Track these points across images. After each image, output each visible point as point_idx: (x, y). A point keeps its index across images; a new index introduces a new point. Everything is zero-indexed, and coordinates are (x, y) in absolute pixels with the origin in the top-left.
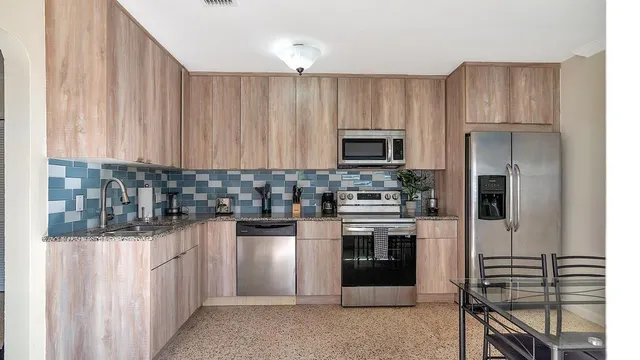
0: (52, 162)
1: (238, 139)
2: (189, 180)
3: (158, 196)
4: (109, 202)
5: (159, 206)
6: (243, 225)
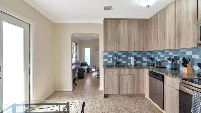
0: (104, 52)
2: (156, 55)
3: (144, 59)
4: (121, 60)
5: (144, 62)
6: (150, 72)
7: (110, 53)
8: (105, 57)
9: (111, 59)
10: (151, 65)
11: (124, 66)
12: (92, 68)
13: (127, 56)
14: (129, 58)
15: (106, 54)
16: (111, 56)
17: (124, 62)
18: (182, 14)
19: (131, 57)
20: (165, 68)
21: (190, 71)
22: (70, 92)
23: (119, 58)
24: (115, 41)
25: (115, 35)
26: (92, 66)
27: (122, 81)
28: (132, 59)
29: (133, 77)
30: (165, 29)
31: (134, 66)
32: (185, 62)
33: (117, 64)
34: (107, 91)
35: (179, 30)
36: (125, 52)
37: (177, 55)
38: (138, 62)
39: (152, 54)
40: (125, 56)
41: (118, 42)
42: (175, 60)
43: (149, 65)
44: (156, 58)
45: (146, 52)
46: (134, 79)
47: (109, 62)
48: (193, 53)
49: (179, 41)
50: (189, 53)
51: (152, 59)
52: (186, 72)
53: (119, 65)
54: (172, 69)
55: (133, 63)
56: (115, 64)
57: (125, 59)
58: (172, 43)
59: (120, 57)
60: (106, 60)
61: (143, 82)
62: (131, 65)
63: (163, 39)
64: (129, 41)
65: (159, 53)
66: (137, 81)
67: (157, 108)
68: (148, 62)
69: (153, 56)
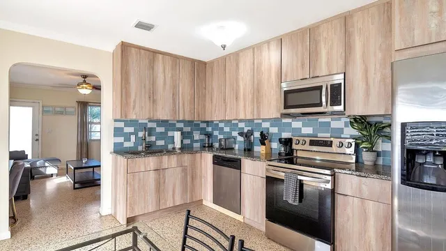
0: (116, 121)
1: (225, 100)
2: (216, 127)
3: (197, 136)
4: (153, 138)
5: (197, 141)
6: (215, 157)
7: (129, 123)
8: (118, 132)
9: (133, 138)
10: (208, 147)
11: (161, 152)
12: (47, 164)
13: (167, 130)
14: (170, 134)
15: (121, 125)
16: (131, 130)
17: (161, 143)
18: (263, 69)
19: (176, 133)
20: (233, 149)
21: (269, 151)
22: (4, 241)
23: (149, 135)
24: (147, 96)
25: (147, 82)
26: (45, 161)
27: (164, 182)
28: (177, 136)
29: (184, 170)
30: (238, 86)
31: (180, 149)
32: (264, 139)
33: (146, 147)
34: (133, 209)
35: (258, 91)
36: (163, 121)
37: (250, 128)
38: (187, 141)
39: (208, 126)
40: (161, 130)
41: (153, 100)
42: (248, 135)
43: (205, 147)
44: (216, 133)
45: (200, 122)
46: (186, 174)
47: (127, 145)
48: (272, 126)
49: (258, 107)
50: (266, 125)
51: (209, 135)
52: (264, 152)
53: (150, 150)
54: (245, 150)
55: (178, 145)
56: (140, 148)
57: (162, 136)
58: (249, 110)
59: (151, 131)
60: (121, 140)
61: (201, 178)
62: (174, 148)
63: (235, 101)
64: (174, 100)
65: (221, 125)
66: (190, 178)
67: (228, 216)
68: (201, 140)
69: (209, 129)
